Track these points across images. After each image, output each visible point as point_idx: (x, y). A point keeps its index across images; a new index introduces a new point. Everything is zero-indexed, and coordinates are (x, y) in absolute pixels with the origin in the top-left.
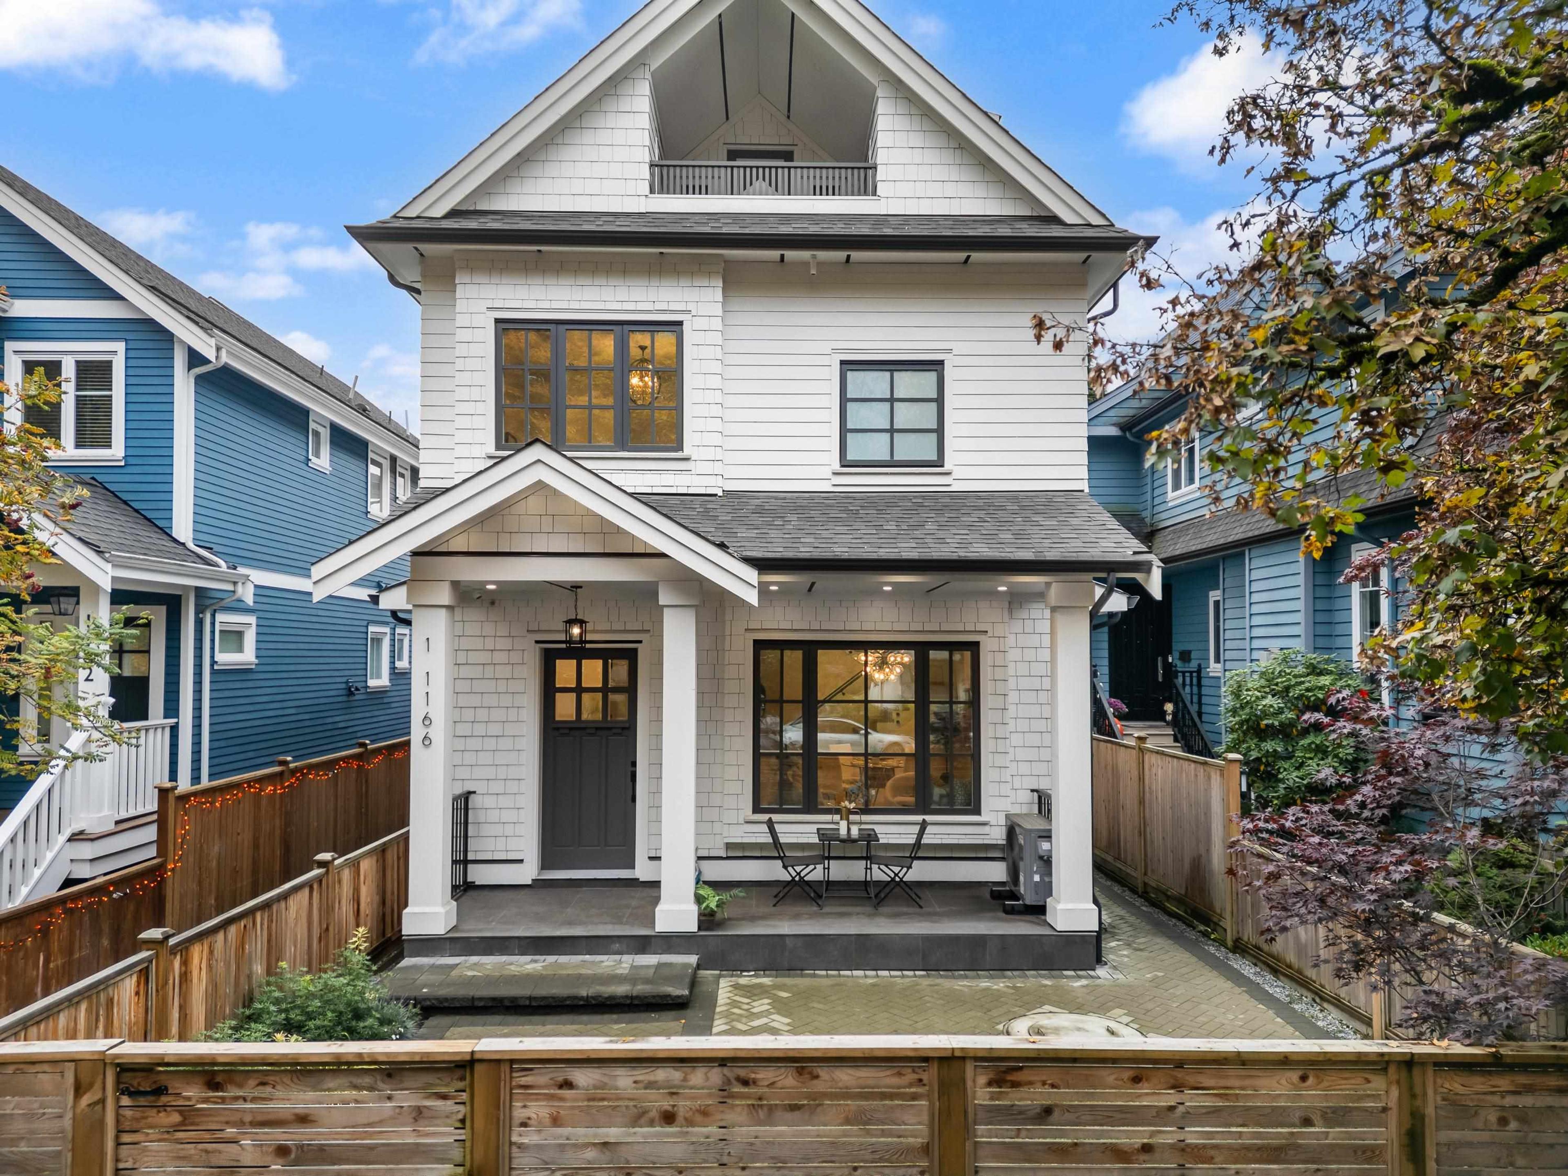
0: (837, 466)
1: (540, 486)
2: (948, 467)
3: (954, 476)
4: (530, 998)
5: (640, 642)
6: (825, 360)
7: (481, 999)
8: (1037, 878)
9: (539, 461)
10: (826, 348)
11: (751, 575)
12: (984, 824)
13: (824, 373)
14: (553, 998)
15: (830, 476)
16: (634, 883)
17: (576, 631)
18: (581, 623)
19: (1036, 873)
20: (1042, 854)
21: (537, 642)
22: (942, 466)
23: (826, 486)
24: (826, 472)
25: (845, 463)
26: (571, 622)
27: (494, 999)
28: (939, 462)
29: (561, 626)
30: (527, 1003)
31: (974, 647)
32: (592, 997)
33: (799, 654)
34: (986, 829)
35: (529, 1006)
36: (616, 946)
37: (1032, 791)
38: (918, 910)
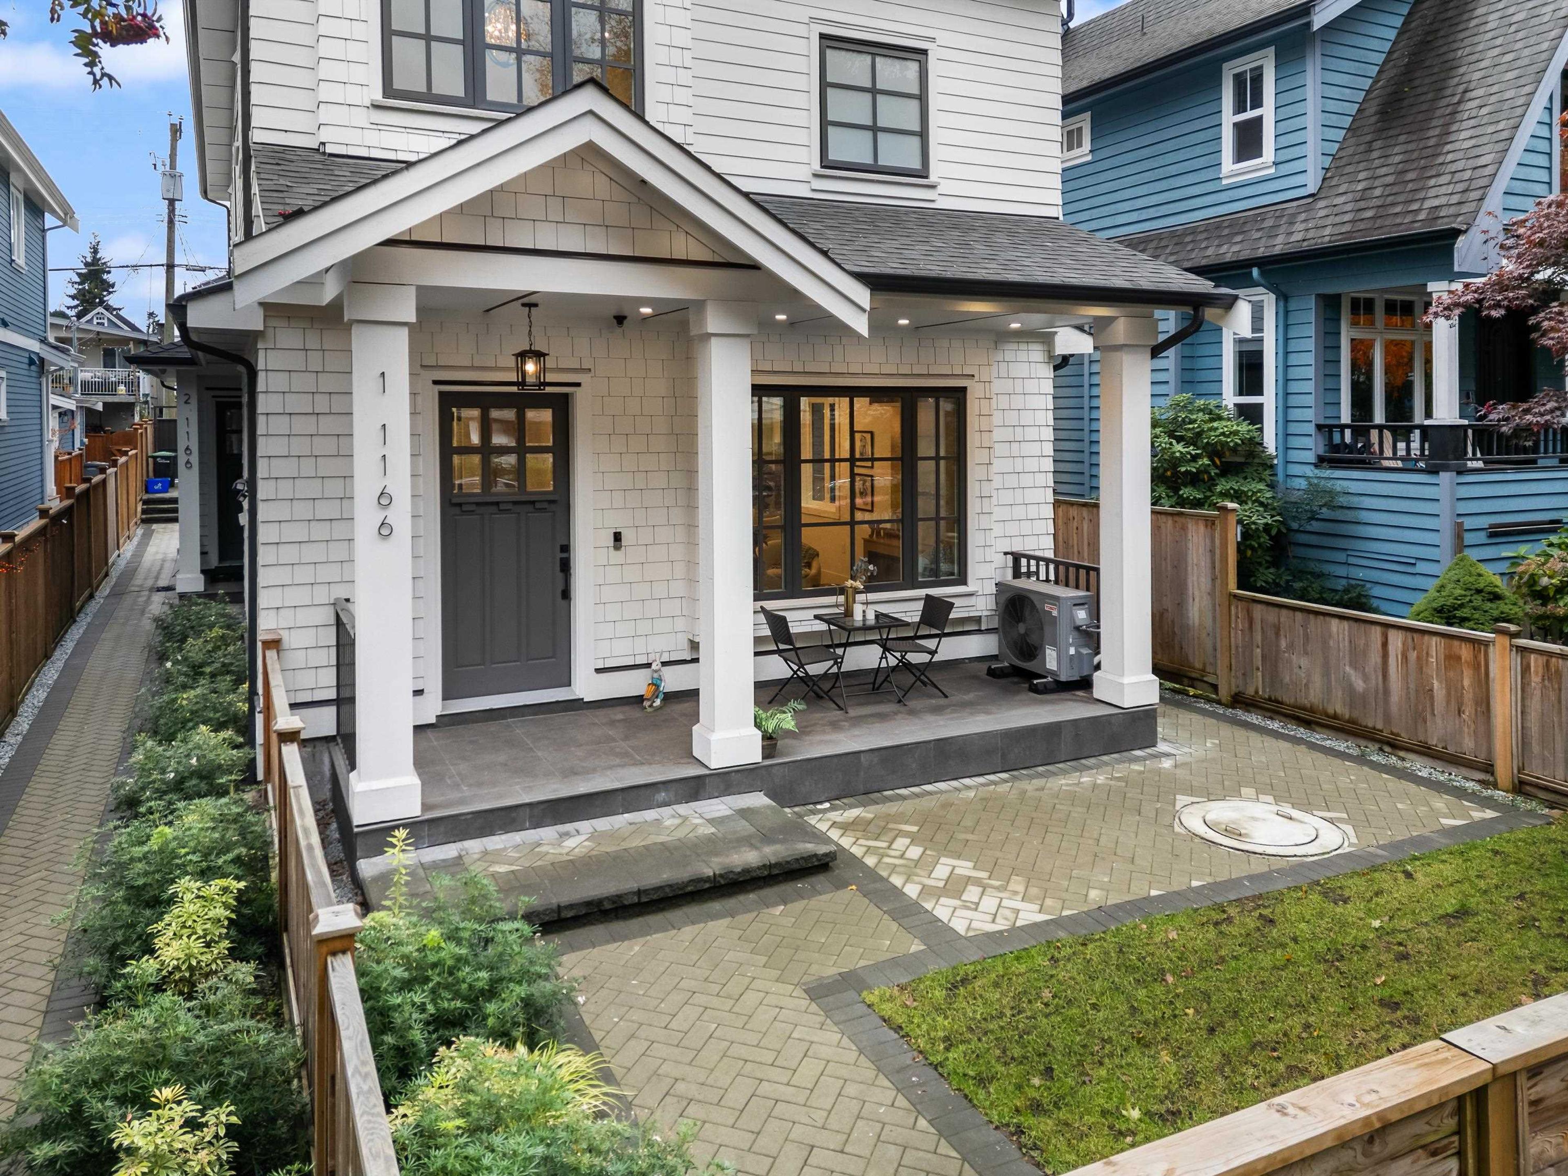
0: (816, 166)
1: (590, 150)
2: (933, 178)
3: (940, 189)
4: (639, 893)
5: (578, 385)
6: (802, 30)
7: (571, 906)
8: (1072, 651)
9: (591, 112)
10: (804, 14)
11: (862, 295)
12: (971, 595)
13: (799, 46)
14: (670, 886)
15: (809, 178)
16: (577, 705)
17: (530, 367)
18: (539, 355)
19: (1071, 645)
20: (1079, 623)
21: (436, 382)
22: (927, 177)
23: (803, 191)
24: (804, 173)
25: (826, 163)
26: (523, 356)
27: (588, 904)
28: (923, 173)
29: (511, 362)
30: (636, 899)
31: (958, 395)
32: (721, 876)
33: (778, 401)
34: (971, 601)
35: (639, 904)
36: (662, 796)
37: (1006, 554)
38: (942, 701)
